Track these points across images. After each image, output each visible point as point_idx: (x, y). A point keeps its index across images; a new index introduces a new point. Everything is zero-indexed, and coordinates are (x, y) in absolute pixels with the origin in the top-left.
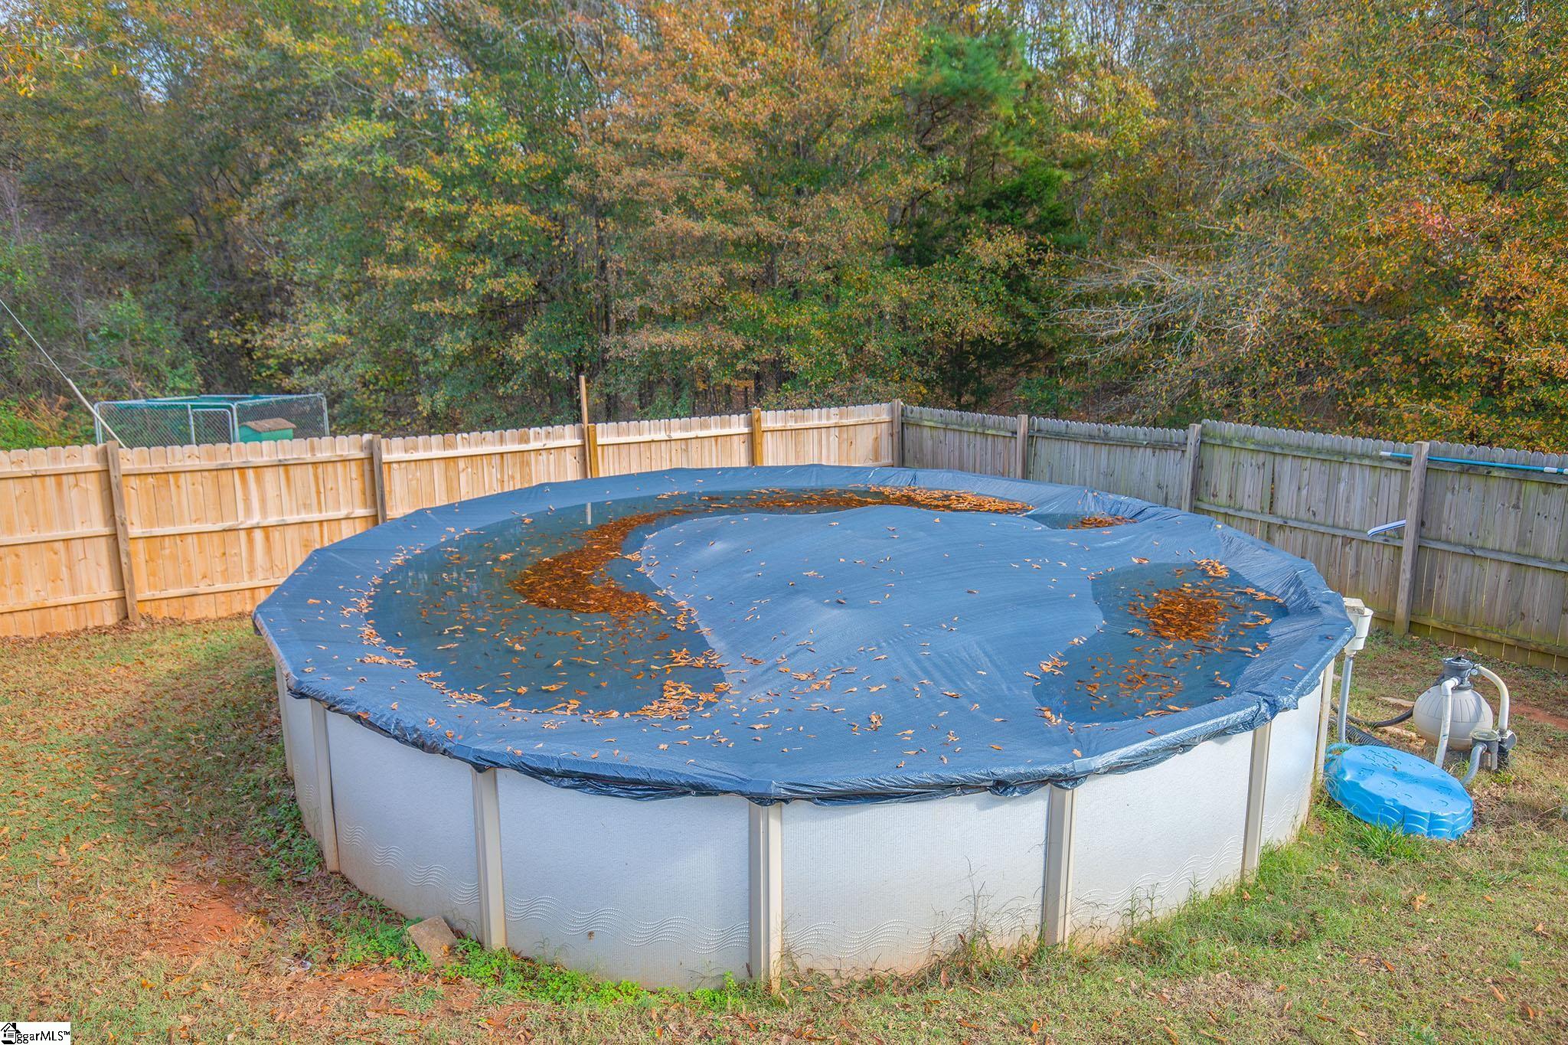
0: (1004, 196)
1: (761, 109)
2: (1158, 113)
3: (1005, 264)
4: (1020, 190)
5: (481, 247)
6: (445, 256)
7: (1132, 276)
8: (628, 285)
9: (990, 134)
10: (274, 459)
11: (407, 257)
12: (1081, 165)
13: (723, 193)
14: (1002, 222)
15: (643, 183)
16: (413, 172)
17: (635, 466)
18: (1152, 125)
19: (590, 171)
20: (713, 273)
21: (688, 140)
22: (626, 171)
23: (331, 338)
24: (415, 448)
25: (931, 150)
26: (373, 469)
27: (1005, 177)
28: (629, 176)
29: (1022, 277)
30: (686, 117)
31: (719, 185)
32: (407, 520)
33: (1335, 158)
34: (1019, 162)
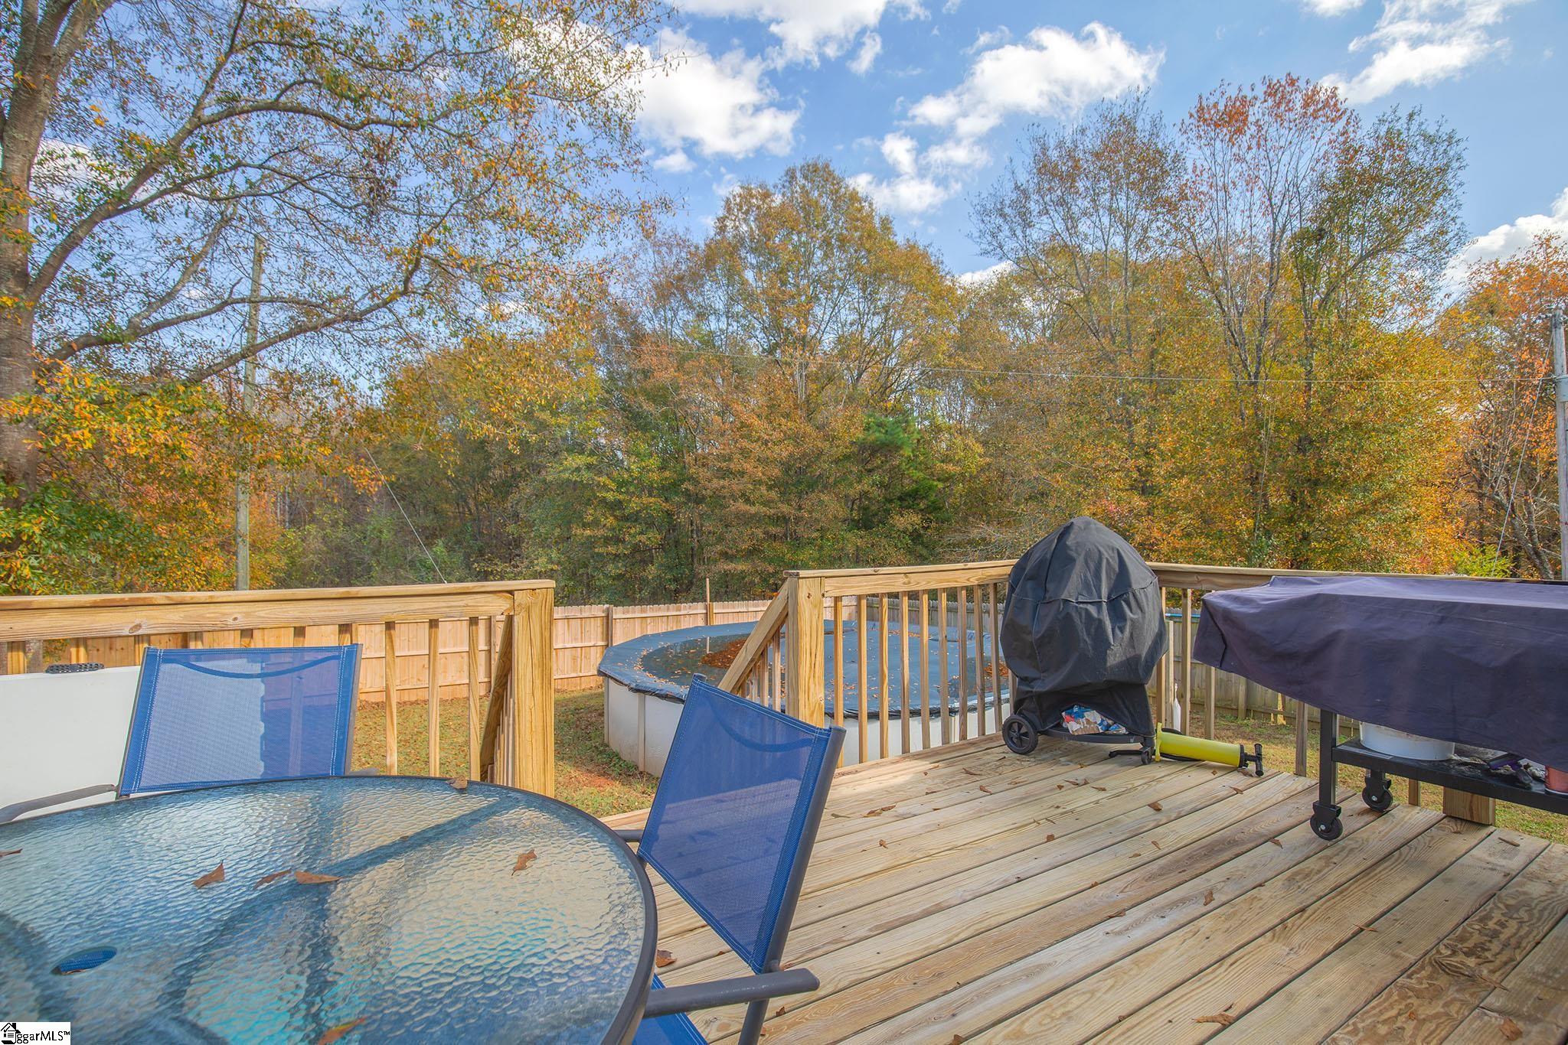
0: (909, 495)
1: (783, 452)
2: (985, 455)
3: (910, 528)
4: (916, 491)
5: (634, 518)
6: (615, 523)
7: (975, 534)
8: (712, 539)
9: (900, 464)
10: (564, 615)
11: (596, 523)
12: (947, 479)
13: (765, 492)
14: (909, 507)
15: (723, 487)
16: (603, 479)
17: (731, 620)
18: (982, 461)
19: (695, 481)
20: (759, 533)
21: (748, 466)
22: (715, 480)
23: (550, 567)
24: (628, 612)
25: (870, 471)
26: (608, 621)
27: (908, 486)
28: (716, 483)
29: (920, 536)
30: (745, 453)
31: (763, 489)
32: (621, 646)
33: (1064, 478)
34: (915, 478)
